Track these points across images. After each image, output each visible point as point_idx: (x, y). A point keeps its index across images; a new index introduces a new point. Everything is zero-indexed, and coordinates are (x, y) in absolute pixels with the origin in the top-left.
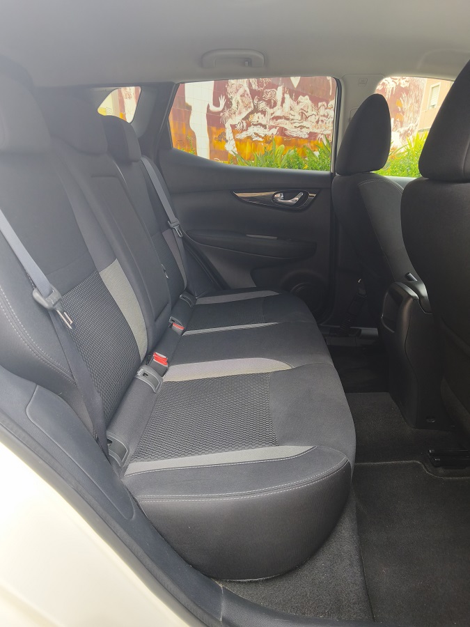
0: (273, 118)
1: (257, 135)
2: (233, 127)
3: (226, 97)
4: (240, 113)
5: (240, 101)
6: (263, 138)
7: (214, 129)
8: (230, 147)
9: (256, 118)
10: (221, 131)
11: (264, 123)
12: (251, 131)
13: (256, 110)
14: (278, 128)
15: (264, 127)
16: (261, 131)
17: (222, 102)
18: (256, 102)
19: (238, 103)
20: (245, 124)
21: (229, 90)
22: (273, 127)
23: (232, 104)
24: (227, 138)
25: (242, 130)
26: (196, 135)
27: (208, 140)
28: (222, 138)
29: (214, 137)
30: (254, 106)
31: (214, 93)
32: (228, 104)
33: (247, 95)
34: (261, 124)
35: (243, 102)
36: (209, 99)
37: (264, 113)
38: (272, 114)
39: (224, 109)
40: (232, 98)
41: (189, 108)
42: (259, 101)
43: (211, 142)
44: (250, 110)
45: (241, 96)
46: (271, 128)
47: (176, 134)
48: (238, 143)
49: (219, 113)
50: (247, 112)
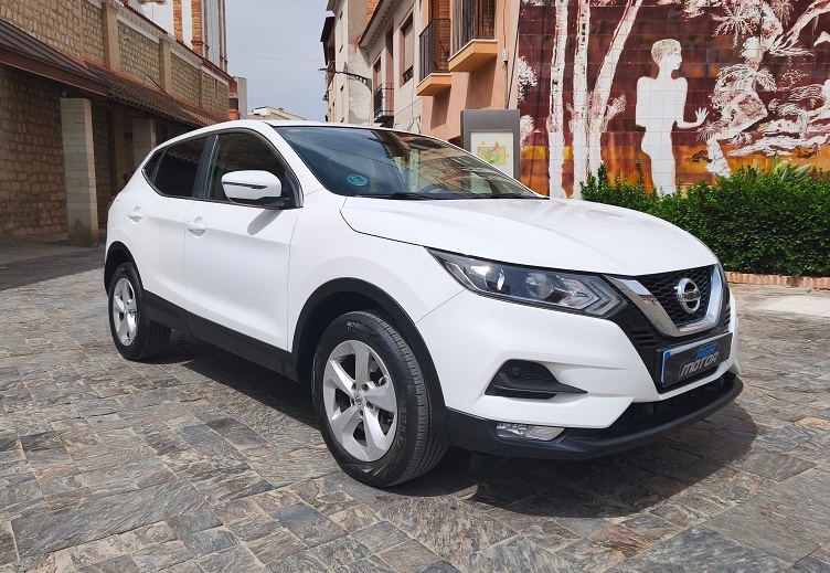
0: (813, 123)
1: (778, 148)
2: (723, 143)
3: (710, 109)
4: (738, 124)
5: (738, 110)
6: (790, 151)
7: (684, 149)
8: (719, 167)
9: (773, 126)
10: (698, 149)
11: (791, 131)
12: (762, 144)
13: (773, 116)
14: (827, 135)
15: (796, 136)
16: (788, 143)
17: (701, 116)
18: (772, 105)
19: (733, 112)
20: (748, 136)
21: (714, 100)
22: (816, 134)
23: (720, 115)
24: (710, 157)
25: (743, 144)
26: (652, 158)
27: (673, 162)
28: (702, 156)
29: (685, 157)
30: (768, 111)
31: (686, 108)
32: (714, 116)
33: (754, 100)
34: (785, 134)
35: (743, 109)
36: (678, 115)
37: (793, 118)
38: (812, 118)
39: (704, 123)
40: (720, 108)
41: (643, 130)
42: (781, 103)
43: (678, 163)
44: (760, 118)
45: (740, 103)
46: (809, 136)
47: (618, 160)
48: (734, 161)
49: (696, 128)
50: (753, 122)
